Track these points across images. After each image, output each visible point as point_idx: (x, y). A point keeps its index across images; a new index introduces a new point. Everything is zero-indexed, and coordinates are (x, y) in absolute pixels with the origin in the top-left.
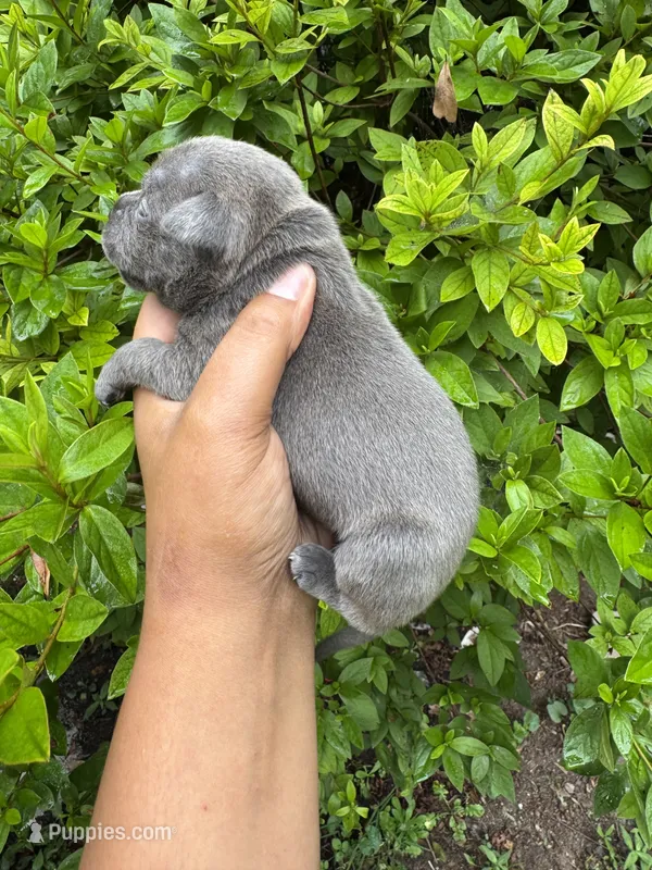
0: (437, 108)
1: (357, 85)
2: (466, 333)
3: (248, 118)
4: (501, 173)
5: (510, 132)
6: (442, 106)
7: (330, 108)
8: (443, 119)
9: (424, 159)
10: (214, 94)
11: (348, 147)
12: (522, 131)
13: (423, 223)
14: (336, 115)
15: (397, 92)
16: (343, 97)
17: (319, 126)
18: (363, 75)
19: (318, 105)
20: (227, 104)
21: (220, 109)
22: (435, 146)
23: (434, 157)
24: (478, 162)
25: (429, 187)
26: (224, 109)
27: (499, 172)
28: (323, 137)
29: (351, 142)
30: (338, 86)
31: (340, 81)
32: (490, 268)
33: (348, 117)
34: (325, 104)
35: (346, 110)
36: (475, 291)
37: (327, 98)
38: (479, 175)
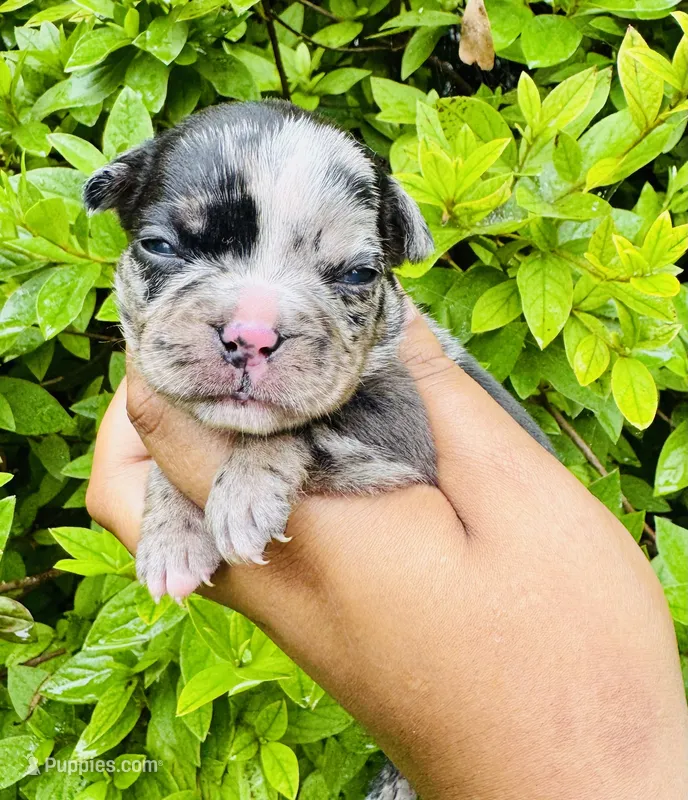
0: (465, 50)
1: (357, 20)
2: (508, 378)
3: (186, 62)
4: (560, 145)
6: (473, 47)
7: (320, 52)
8: (475, 65)
9: (447, 124)
10: (142, 28)
11: (348, 108)
12: (590, 86)
13: (446, 217)
14: (330, 63)
15: (414, 30)
16: (337, 37)
17: (304, 78)
18: (368, 7)
19: (303, 48)
20: (159, 42)
21: (148, 49)
22: (464, 105)
23: (463, 121)
24: (528, 129)
25: (454, 165)
26: (153, 50)
27: (556, 143)
28: (310, 94)
29: (351, 101)
30: (334, 21)
31: (335, 14)
32: (544, 284)
33: (348, 66)
34: (313, 47)
35: (346, 55)
36: (522, 318)
37: (316, 38)
38: (529, 147)
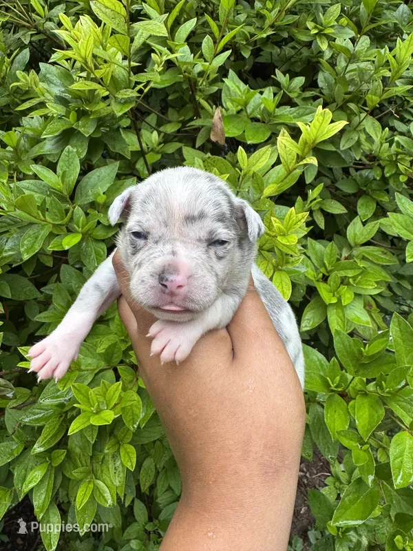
0: (213, 135)
1: (179, 122)
3: (98, 135)
4: (254, 178)
5: (261, 153)
6: (216, 134)
7: (162, 134)
8: (217, 142)
9: (207, 167)
10: (78, 120)
11: (175, 159)
12: (269, 153)
14: (167, 139)
15: (203, 126)
16: (170, 129)
17: (155, 146)
18: (185, 116)
19: (155, 133)
20: (84, 126)
21: (80, 129)
22: (214, 159)
23: (214, 166)
24: (242, 171)
26: (82, 130)
28: (158, 153)
29: (177, 156)
30: (170, 122)
31: (170, 119)
34: (159, 133)
35: (175, 137)
37: (161, 129)
38: (243, 179)
